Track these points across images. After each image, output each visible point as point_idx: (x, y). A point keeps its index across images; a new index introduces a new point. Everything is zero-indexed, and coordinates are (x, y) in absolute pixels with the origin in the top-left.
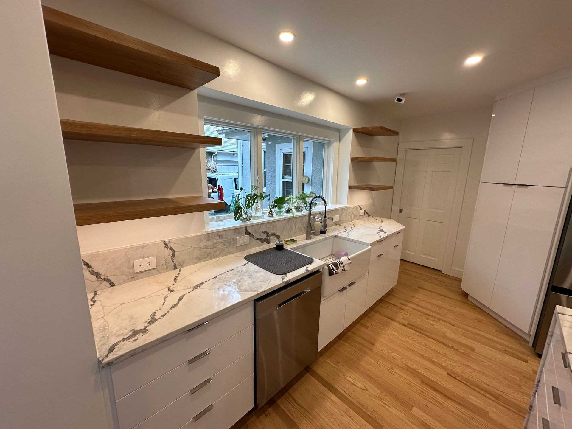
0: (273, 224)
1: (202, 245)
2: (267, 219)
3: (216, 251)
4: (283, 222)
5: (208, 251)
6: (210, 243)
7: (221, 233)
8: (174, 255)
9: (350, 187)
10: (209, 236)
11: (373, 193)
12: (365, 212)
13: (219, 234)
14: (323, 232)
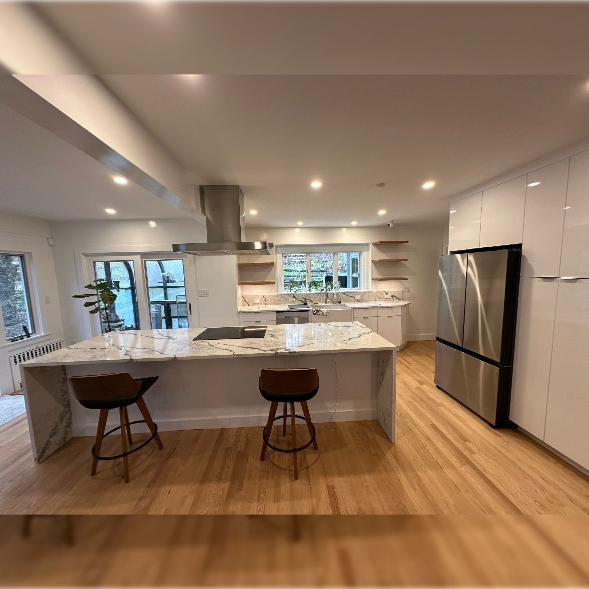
1: (275, 298)
3: (280, 302)
5: (277, 301)
6: (278, 298)
10: (278, 296)
11: (405, 283)
12: (392, 296)
13: (282, 296)
14: (340, 302)
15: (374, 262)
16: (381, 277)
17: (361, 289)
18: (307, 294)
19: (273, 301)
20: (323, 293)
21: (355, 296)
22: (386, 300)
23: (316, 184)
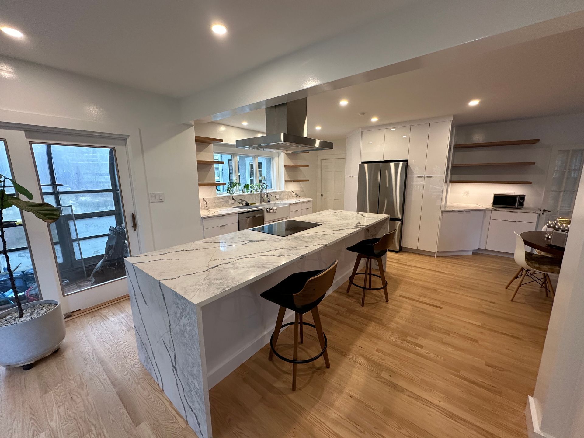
0: (244, 196)
1: (216, 201)
2: (241, 194)
3: (221, 205)
4: (249, 196)
5: (218, 204)
6: (219, 201)
7: (223, 198)
8: (207, 204)
9: (285, 181)
10: (218, 198)
11: (301, 184)
12: (296, 194)
13: (222, 198)
14: (269, 201)
15: (285, 166)
16: (289, 179)
17: (274, 190)
18: (241, 195)
19: (214, 204)
20: (258, 194)
21: (276, 196)
22: (293, 197)
23: (344, 103)
